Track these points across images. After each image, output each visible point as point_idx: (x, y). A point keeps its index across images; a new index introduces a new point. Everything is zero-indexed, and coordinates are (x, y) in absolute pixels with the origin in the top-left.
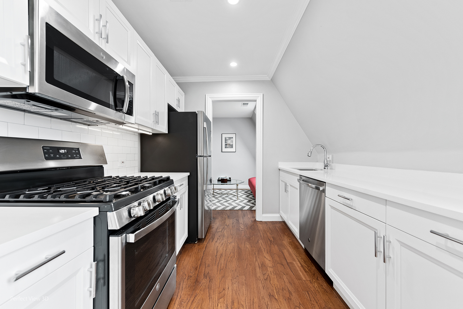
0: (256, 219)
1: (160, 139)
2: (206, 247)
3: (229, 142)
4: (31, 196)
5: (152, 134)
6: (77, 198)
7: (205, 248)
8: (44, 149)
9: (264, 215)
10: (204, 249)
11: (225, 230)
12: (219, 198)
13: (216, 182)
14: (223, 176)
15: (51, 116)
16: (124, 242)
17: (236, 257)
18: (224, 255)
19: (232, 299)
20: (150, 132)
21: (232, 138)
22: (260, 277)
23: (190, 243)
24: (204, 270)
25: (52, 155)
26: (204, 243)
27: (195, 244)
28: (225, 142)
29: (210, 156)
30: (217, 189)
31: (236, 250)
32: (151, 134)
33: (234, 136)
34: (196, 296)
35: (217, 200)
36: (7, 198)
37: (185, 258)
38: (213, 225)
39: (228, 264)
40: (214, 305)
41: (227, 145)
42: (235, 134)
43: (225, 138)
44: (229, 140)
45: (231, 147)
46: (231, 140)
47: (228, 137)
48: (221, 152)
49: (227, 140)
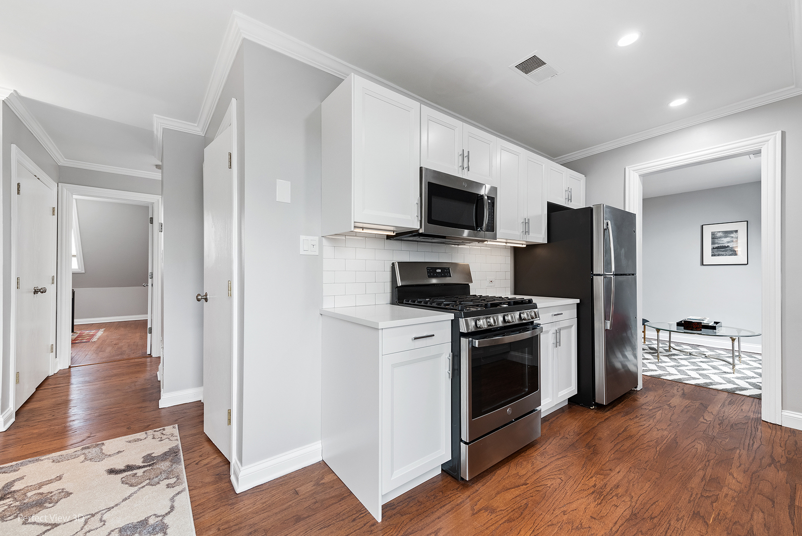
0: (761, 417)
1: (539, 251)
2: (607, 419)
3: (724, 241)
4: (420, 302)
5: (527, 245)
6: (442, 306)
7: (605, 420)
8: (427, 270)
9: (786, 413)
10: (603, 420)
11: (660, 412)
12: (679, 361)
13: (675, 328)
14: (693, 317)
15: (432, 242)
16: (471, 346)
17: (658, 449)
18: (636, 439)
19: (618, 483)
20: (522, 244)
21: (736, 231)
22: (692, 488)
23: (582, 406)
24: (589, 440)
25: (432, 274)
26: (606, 414)
27: (589, 410)
28: (713, 243)
29: (633, 275)
30: (689, 345)
31: (665, 442)
32: (525, 246)
33: (741, 228)
34: (565, 457)
35: (673, 363)
36: (410, 302)
37: (566, 418)
38: (639, 397)
39: (636, 450)
40: (587, 475)
41: (718, 249)
42: (747, 221)
43: (713, 234)
44: (726, 237)
45: (731, 253)
46: (732, 237)
47: (722, 232)
48: (701, 265)
49: (720, 238)
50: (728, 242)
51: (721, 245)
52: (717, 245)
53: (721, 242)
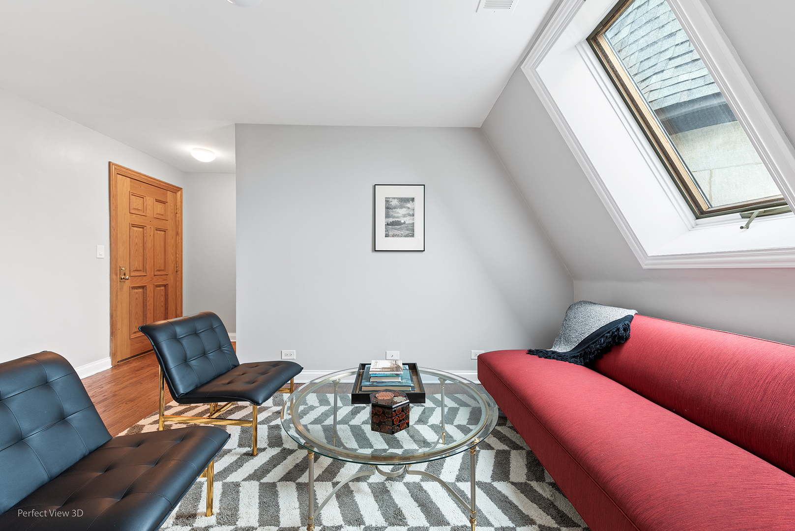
3: (400, 215)
21: (413, 200)
28: (387, 216)
41: (392, 225)
42: (424, 185)
43: (387, 201)
44: (402, 207)
45: (407, 232)
46: (409, 208)
47: (398, 198)
48: (373, 251)
49: (395, 208)
50: (404, 216)
51: (397, 220)
52: (391, 220)
53: (396, 215)
